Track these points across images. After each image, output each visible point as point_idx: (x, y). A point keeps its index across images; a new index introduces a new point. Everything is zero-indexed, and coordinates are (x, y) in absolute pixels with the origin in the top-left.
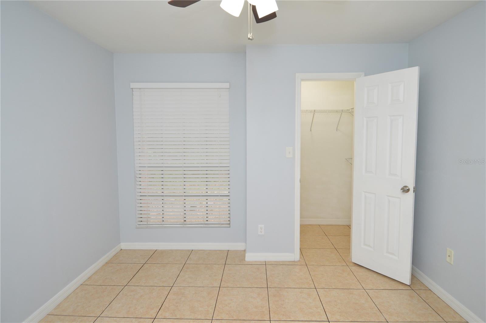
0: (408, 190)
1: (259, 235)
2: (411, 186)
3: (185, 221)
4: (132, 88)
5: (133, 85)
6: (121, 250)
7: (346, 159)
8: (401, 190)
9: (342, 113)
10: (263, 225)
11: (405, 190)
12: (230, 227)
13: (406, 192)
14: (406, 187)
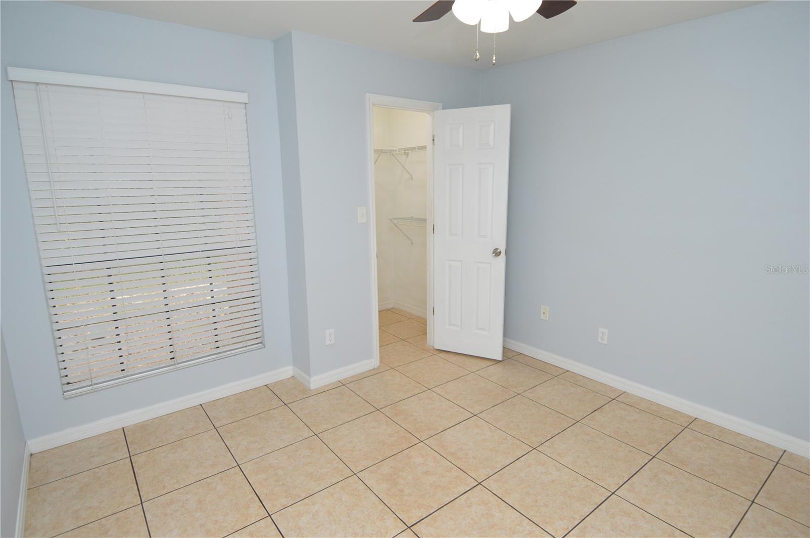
0: (500, 252)
1: (327, 345)
2: (502, 248)
3: (173, 358)
4: (12, 81)
5: (15, 73)
6: (31, 455)
7: (390, 219)
8: (493, 253)
9: (380, 154)
10: (333, 330)
11: (497, 253)
12: (264, 347)
13: (498, 256)
14: (497, 249)
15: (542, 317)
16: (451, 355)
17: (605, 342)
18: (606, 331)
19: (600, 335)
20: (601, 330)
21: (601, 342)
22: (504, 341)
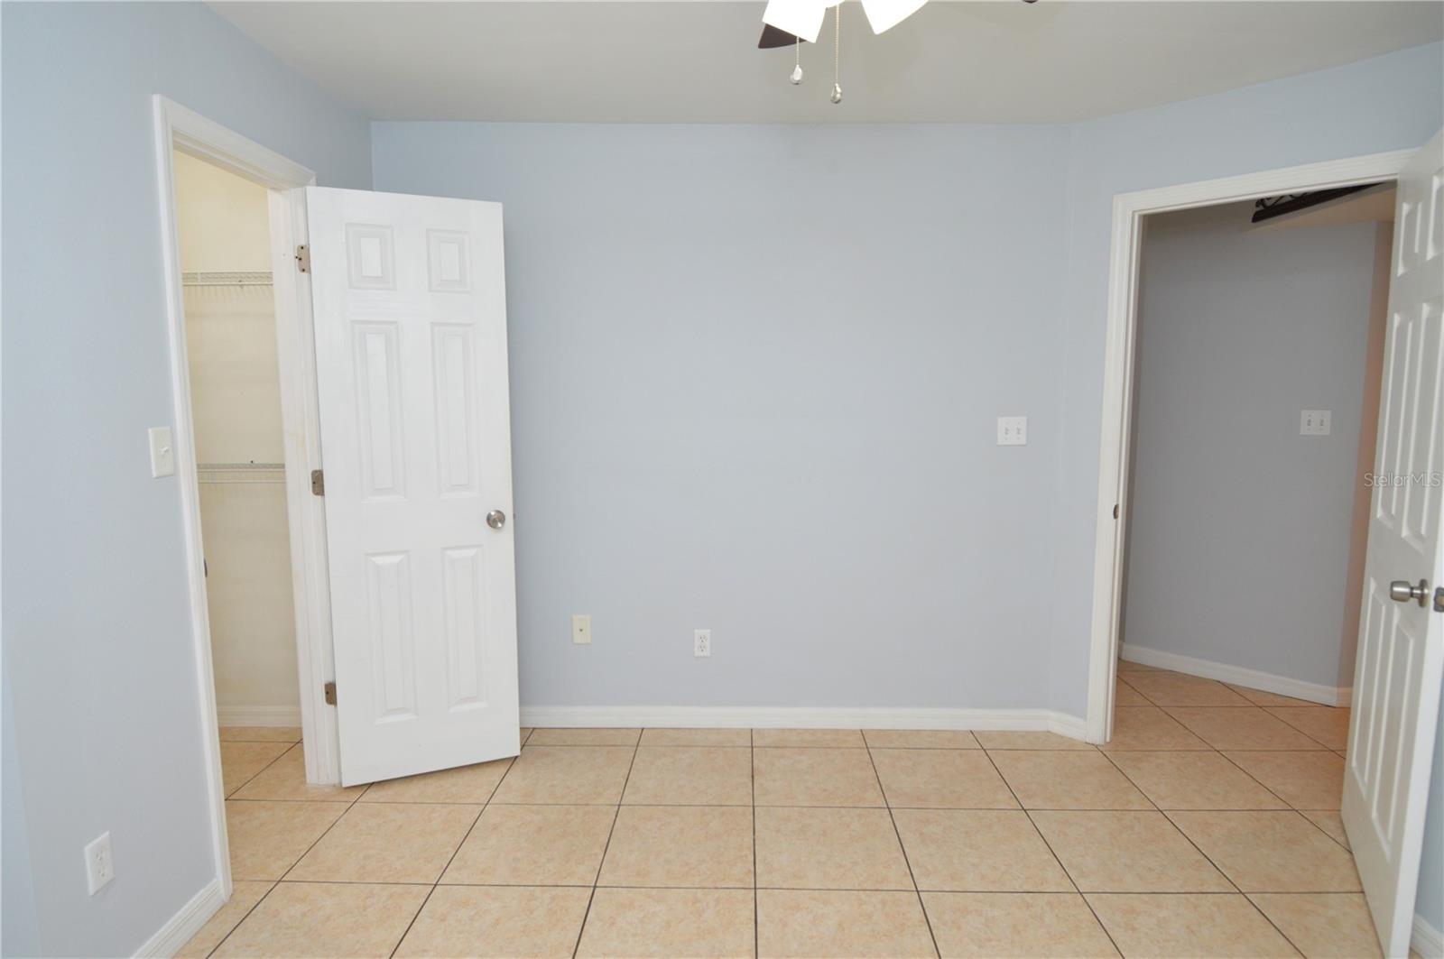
0: (502, 519)
2: (507, 509)
10: (106, 834)
11: (494, 521)
15: (578, 638)
16: (396, 788)
17: (707, 653)
18: (707, 632)
19: (697, 643)
20: (698, 632)
21: (702, 654)
22: (521, 714)
